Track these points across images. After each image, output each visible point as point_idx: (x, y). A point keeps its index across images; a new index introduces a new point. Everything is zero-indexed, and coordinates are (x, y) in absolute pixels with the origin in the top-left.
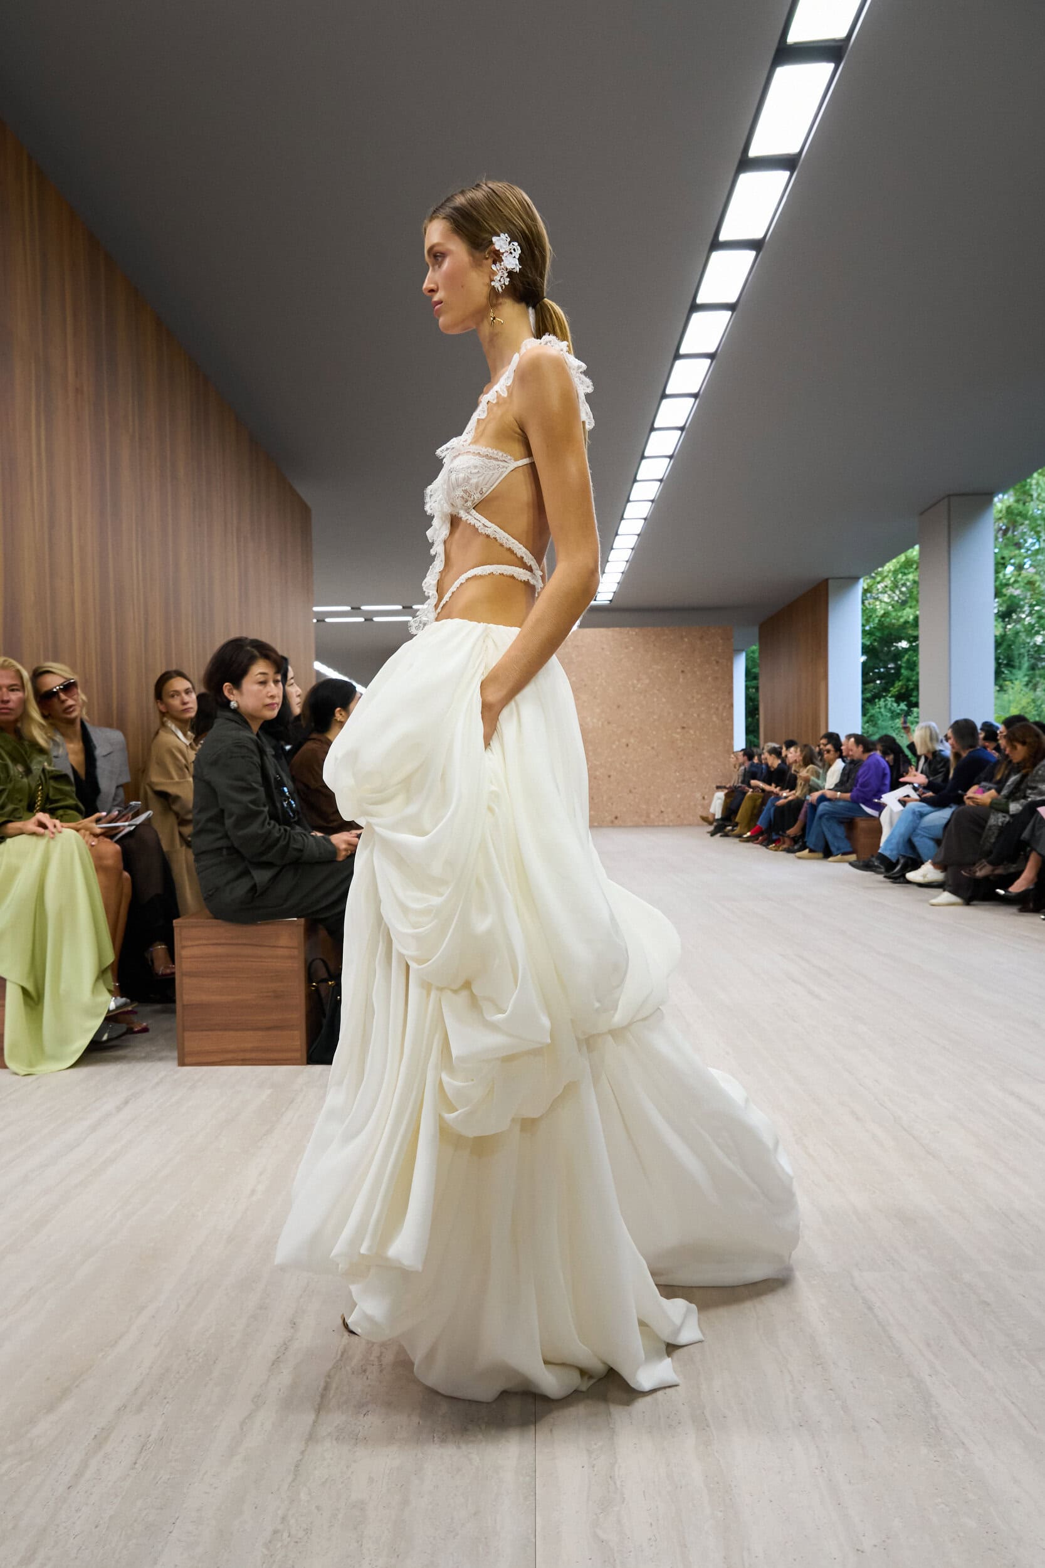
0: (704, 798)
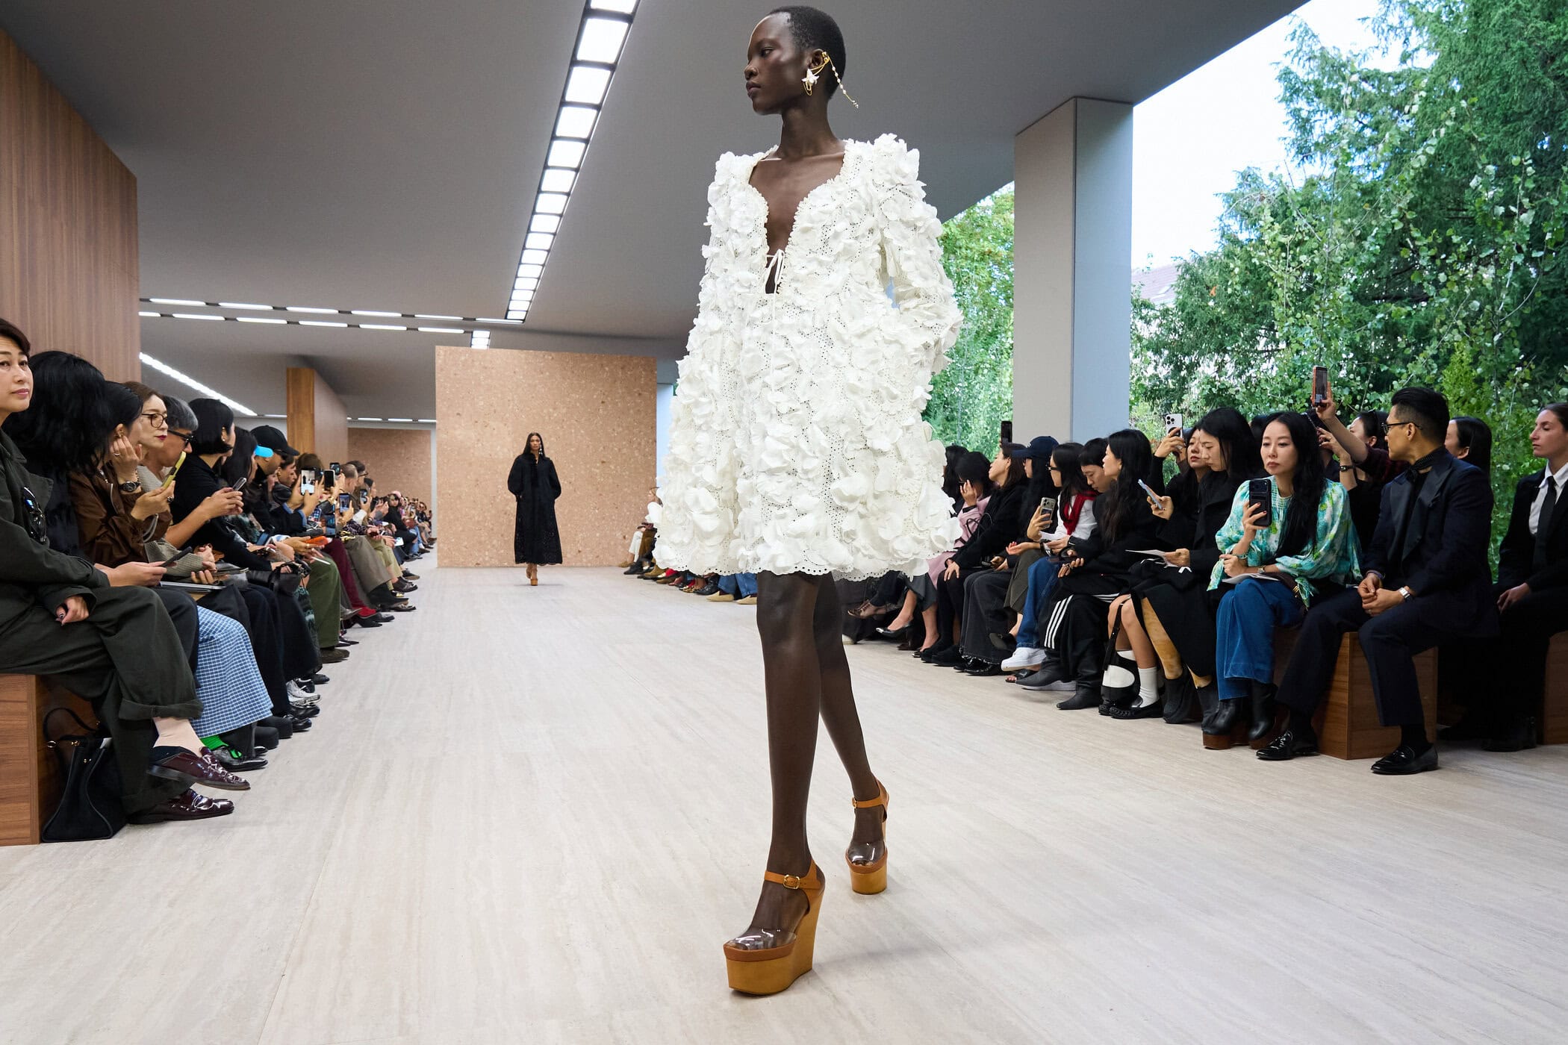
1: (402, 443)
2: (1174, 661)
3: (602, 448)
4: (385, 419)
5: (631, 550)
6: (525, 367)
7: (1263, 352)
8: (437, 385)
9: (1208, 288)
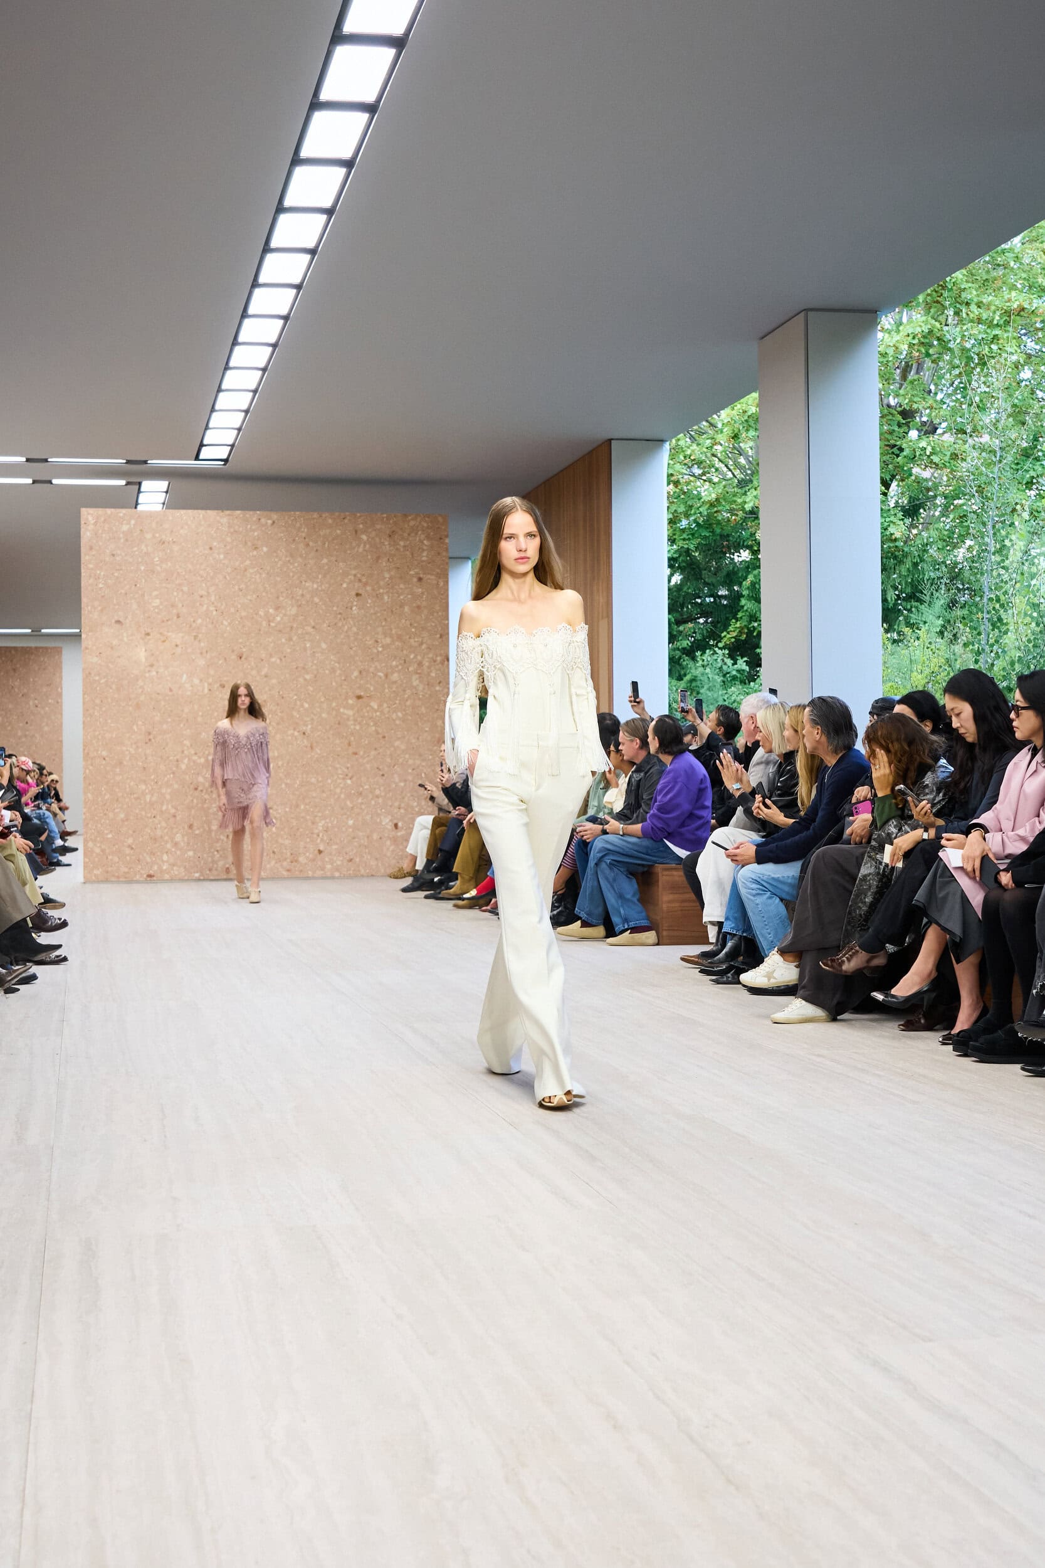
0: (396, 826)
1: (14, 670)
3: (356, 674)
5: (410, 849)
6: (229, 539)
8: (83, 574)
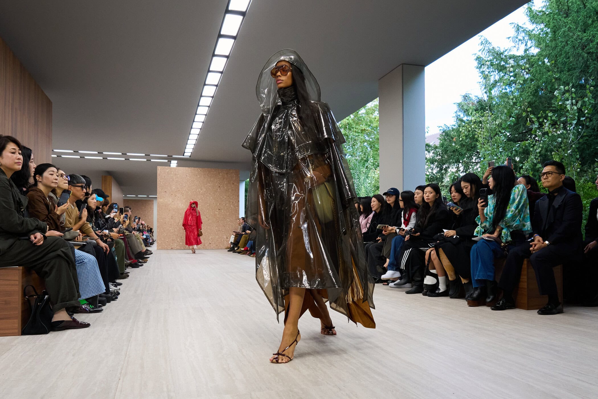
0: (227, 238)
1: (143, 205)
2: (452, 273)
3: (219, 204)
4: (137, 196)
5: (230, 242)
6: (190, 174)
7: (474, 163)
9: (452, 138)
